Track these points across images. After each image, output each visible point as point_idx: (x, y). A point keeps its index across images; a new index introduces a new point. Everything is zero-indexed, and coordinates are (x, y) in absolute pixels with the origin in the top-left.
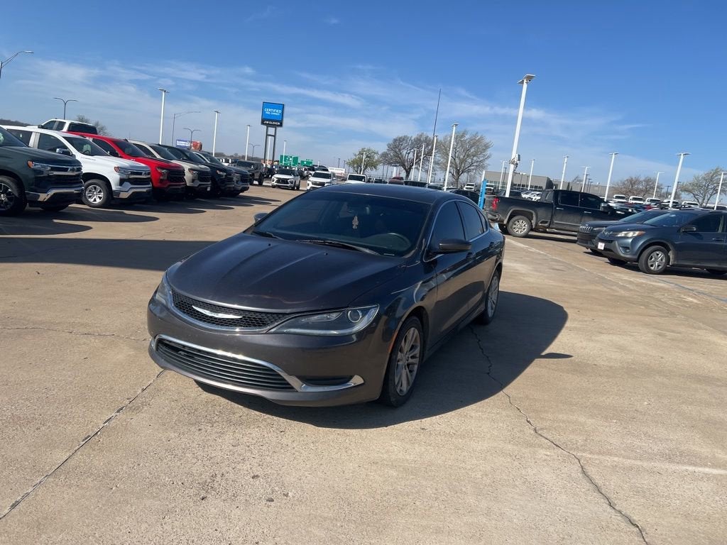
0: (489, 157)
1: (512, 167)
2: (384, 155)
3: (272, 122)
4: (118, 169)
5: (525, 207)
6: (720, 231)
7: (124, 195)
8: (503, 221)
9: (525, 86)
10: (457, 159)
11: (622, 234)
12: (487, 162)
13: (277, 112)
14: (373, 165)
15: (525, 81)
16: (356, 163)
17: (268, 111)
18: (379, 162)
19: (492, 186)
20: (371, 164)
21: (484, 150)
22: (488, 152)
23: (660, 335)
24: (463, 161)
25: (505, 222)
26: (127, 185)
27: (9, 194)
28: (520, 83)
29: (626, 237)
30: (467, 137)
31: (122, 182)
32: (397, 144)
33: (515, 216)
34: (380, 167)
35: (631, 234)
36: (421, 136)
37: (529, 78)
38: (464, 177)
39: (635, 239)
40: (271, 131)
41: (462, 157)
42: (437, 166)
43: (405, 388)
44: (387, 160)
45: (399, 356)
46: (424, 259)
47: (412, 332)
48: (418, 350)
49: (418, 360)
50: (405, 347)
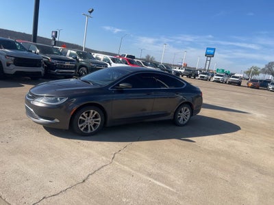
2: (263, 69)
3: (210, 55)
13: (212, 51)
16: (248, 73)
17: (208, 51)
18: (260, 72)
20: (256, 73)
32: (271, 65)
34: (260, 74)
40: (209, 59)
43: (89, 131)
44: (264, 71)
45: (81, 117)
46: (109, 89)
47: (92, 111)
48: (99, 119)
49: (99, 123)
50: (88, 116)
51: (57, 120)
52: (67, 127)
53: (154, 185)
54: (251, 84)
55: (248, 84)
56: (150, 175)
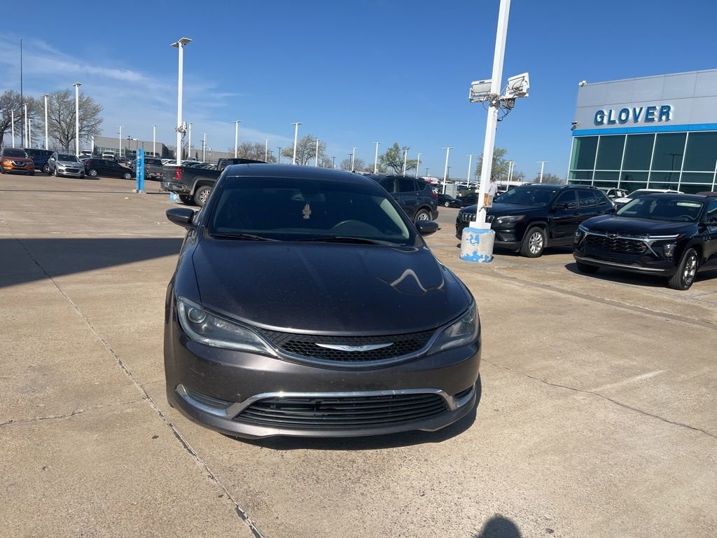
0: (100, 121)
1: (179, 135)
5: (209, 177)
6: (395, 192)
8: (189, 192)
9: (181, 50)
10: (62, 122)
12: (99, 127)
15: (180, 44)
19: (112, 153)
21: (94, 114)
22: (99, 116)
25: (192, 193)
28: (174, 46)
33: (200, 186)
36: (10, 94)
37: (185, 42)
41: (68, 120)
42: (38, 130)
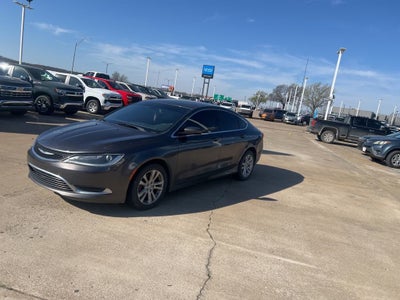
2: (271, 95)
3: (208, 75)
4: (104, 95)
7: (106, 108)
8: (318, 133)
9: (340, 55)
11: (377, 143)
13: (210, 70)
14: (264, 101)
15: (341, 52)
16: (254, 100)
17: (205, 70)
18: (267, 99)
20: (263, 100)
23: (351, 197)
24: (318, 100)
25: (320, 133)
26: (108, 103)
27: (46, 104)
29: (379, 145)
30: (321, 86)
31: (105, 101)
32: (279, 89)
33: (326, 130)
34: (268, 102)
35: (382, 143)
37: (343, 50)
38: (318, 110)
39: (384, 146)
40: (207, 80)
41: (317, 98)
43: (150, 201)
44: (273, 98)
45: (141, 183)
46: (172, 136)
47: (154, 172)
48: (162, 183)
49: (161, 188)
50: (148, 179)
51: (108, 191)
52: (122, 199)
53: (289, 264)
54: (264, 115)
55: (260, 115)
56: (272, 252)
